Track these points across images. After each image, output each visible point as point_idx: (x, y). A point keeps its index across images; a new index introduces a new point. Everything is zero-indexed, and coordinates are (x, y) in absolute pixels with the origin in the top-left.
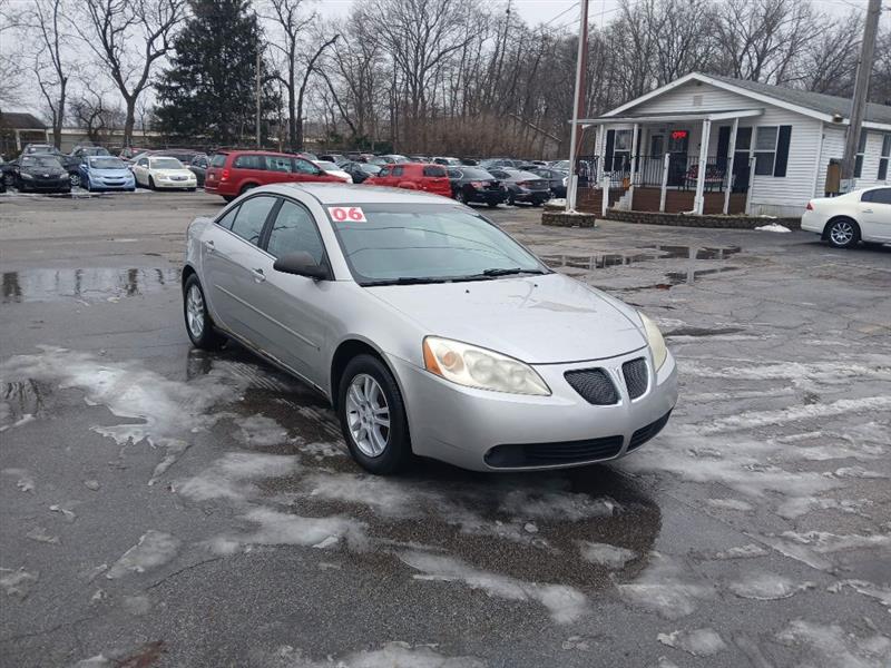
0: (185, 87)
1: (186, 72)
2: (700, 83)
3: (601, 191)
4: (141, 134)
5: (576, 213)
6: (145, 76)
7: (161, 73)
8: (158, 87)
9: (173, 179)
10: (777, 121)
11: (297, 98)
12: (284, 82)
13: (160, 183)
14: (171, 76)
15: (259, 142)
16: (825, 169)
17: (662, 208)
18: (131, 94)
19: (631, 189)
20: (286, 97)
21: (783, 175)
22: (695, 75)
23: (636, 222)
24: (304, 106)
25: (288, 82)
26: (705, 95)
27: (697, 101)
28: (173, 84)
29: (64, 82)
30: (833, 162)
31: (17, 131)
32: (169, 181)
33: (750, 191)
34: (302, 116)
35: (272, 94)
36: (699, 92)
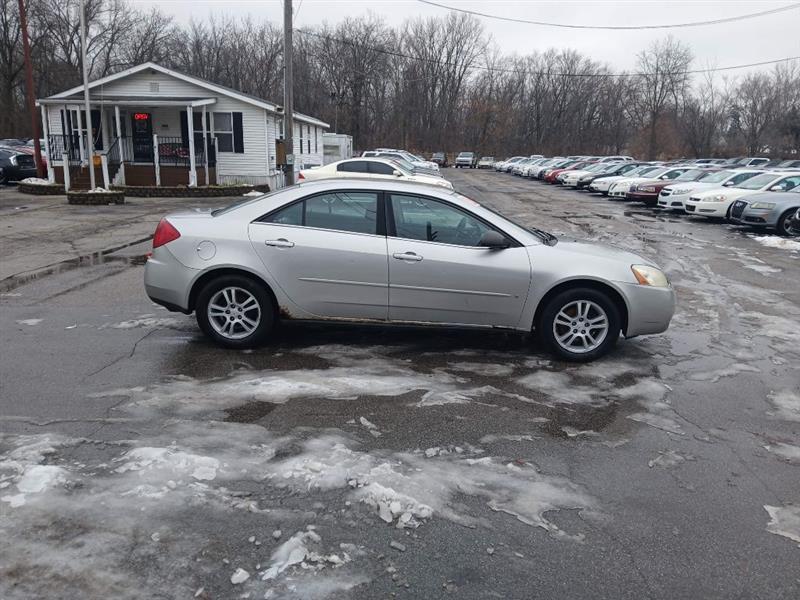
2: (154, 72)
3: (87, 169)
5: (110, 192)
10: (229, 108)
16: (274, 146)
17: (158, 183)
19: (122, 166)
21: (242, 151)
22: (149, 65)
23: (145, 196)
26: (161, 83)
27: (155, 87)
30: (278, 142)
33: (217, 165)
36: (153, 80)
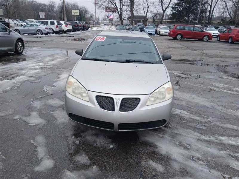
0: (179, 7)
1: (180, 3)
4: (165, 20)
6: (169, 5)
7: (174, 4)
8: (172, 7)
9: (165, 32)
11: (212, 9)
12: (209, 4)
13: (161, 33)
14: (176, 4)
15: (197, 22)
18: (164, 10)
20: (209, 9)
24: (214, 11)
25: (210, 4)
28: (177, 7)
29: (148, 7)
31: (141, 20)
32: (164, 33)
34: (213, 15)
35: (205, 8)
